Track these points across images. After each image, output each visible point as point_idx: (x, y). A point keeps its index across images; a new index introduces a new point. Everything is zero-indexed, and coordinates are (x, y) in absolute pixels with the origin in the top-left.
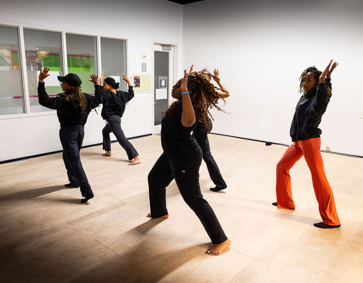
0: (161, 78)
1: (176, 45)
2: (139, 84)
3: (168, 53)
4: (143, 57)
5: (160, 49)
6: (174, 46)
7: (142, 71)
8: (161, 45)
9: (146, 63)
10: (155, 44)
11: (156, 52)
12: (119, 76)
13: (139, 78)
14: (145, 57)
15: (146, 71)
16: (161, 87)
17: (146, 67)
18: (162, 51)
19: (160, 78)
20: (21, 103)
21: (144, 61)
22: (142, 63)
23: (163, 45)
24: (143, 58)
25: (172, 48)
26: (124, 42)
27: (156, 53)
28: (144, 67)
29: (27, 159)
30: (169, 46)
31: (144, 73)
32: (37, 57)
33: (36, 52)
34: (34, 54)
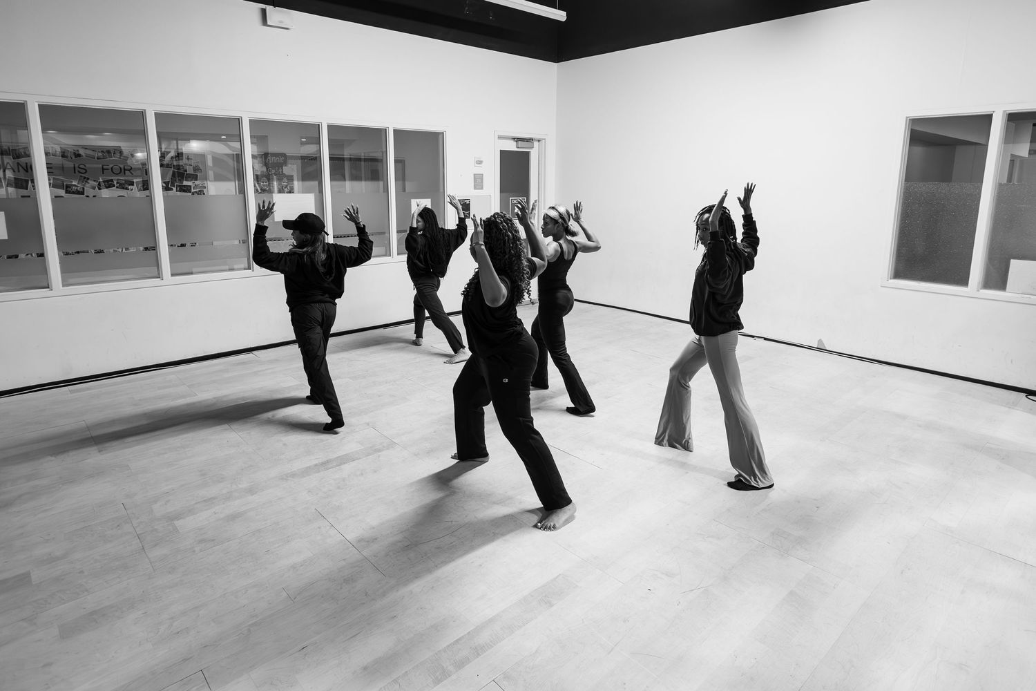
0: (514, 199)
1: (544, 139)
2: (469, 213)
3: (528, 153)
4: (477, 163)
5: (511, 146)
6: (539, 141)
7: (475, 188)
8: (514, 139)
9: (482, 175)
10: (500, 137)
11: (502, 152)
12: (430, 200)
13: (468, 202)
14: (480, 162)
15: (482, 189)
17: (482, 182)
18: (516, 149)
19: (512, 199)
20: (243, 252)
21: (478, 171)
22: (474, 174)
23: (517, 140)
24: (476, 165)
25: (536, 144)
26: (441, 136)
27: (504, 154)
28: (478, 182)
29: (253, 352)
30: (530, 140)
31: (478, 192)
32: (285, 163)
33: (283, 155)
34: (281, 160)
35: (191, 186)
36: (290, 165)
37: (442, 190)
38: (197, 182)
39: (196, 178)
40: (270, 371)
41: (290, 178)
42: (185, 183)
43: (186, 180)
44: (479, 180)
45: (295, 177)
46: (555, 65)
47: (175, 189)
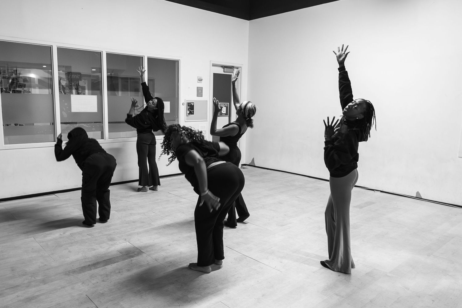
0: (222, 104)
1: (240, 67)
2: (193, 111)
3: (230, 76)
4: (200, 81)
5: (220, 71)
7: (198, 96)
8: (222, 66)
9: (202, 88)
10: (214, 65)
11: (215, 74)
12: (169, 102)
13: (192, 104)
14: (200, 80)
15: (202, 96)
16: (221, 114)
17: (202, 92)
18: (223, 73)
19: (220, 104)
21: (200, 85)
22: (197, 87)
23: (224, 67)
26: (177, 63)
28: (200, 92)
29: (55, 194)
30: (232, 67)
31: (200, 99)
32: (80, 79)
33: (79, 74)
34: (77, 77)
35: (21, 91)
36: (83, 80)
37: (177, 97)
38: (25, 89)
39: (25, 86)
40: (64, 206)
41: (84, 88)
42: (18, 89)
43: (18, 87)
44: (200, 91)
45: (86, 87)
46: (248, 21)
47: (11, 92)
